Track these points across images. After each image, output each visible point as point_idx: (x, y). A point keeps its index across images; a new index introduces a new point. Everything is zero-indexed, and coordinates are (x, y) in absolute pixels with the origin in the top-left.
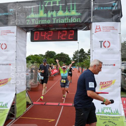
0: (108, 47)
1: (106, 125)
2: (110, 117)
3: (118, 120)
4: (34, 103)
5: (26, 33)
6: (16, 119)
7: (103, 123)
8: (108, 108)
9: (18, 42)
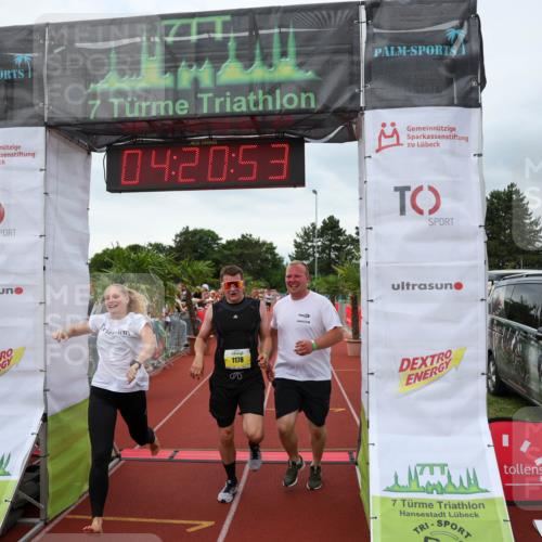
0: (431, 212)
1: (426, 539)
2: (443, 505)
3: (476, 515)
4: (126, 454)
5: (85, 154)
6: (46, 524)
7: (416, 530)
9: (51, 196)
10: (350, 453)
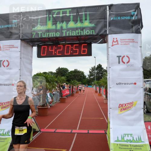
0: (127, 63)
2: (131, 146)
3: (141, 149)
4: (42, 130)
5: (31, 47)
8: (129, 134)
9: (22, 59)
10: (105, 131)
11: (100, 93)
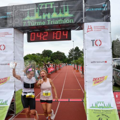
1: (99, 118)
2: (103, 111)
3: (111, 113)
5: (22, 34)
6: (16, 115)
7: (97, 116)
8: (101, 102)
9: (15, 43)
10: (82, 99)
11: (77, 69)
